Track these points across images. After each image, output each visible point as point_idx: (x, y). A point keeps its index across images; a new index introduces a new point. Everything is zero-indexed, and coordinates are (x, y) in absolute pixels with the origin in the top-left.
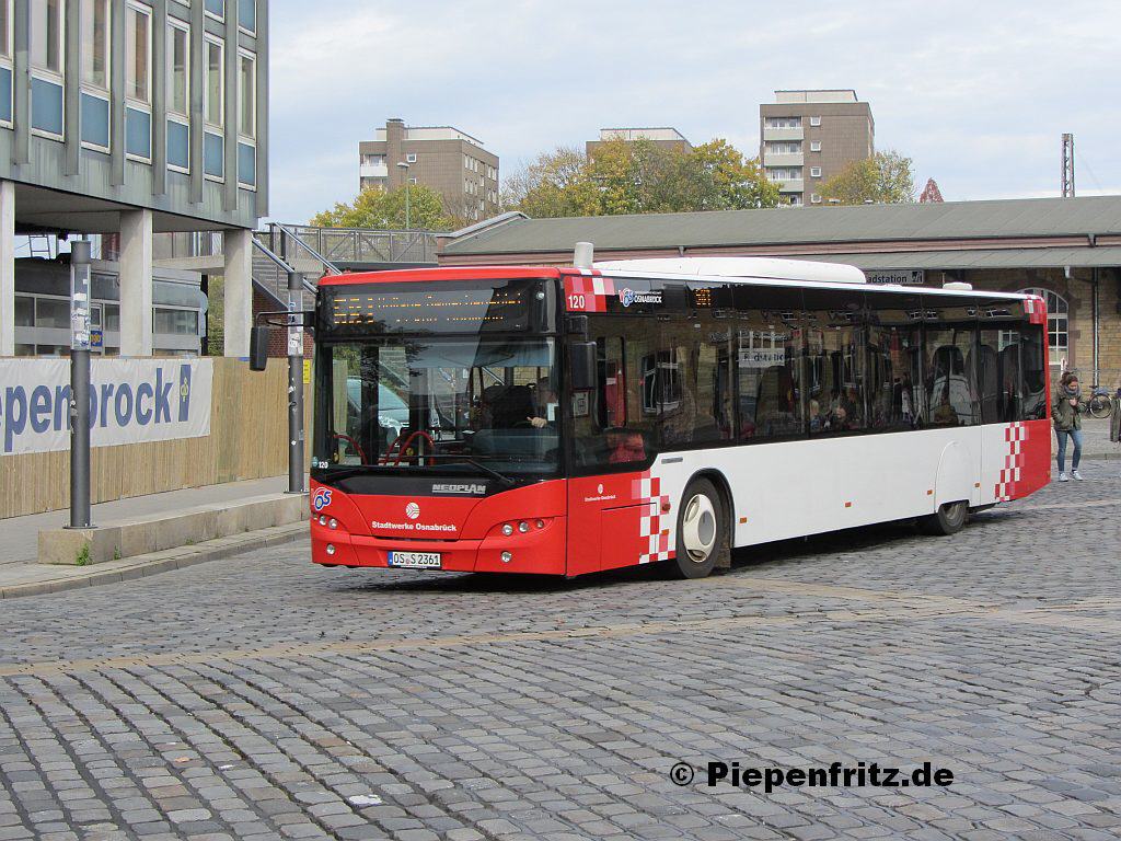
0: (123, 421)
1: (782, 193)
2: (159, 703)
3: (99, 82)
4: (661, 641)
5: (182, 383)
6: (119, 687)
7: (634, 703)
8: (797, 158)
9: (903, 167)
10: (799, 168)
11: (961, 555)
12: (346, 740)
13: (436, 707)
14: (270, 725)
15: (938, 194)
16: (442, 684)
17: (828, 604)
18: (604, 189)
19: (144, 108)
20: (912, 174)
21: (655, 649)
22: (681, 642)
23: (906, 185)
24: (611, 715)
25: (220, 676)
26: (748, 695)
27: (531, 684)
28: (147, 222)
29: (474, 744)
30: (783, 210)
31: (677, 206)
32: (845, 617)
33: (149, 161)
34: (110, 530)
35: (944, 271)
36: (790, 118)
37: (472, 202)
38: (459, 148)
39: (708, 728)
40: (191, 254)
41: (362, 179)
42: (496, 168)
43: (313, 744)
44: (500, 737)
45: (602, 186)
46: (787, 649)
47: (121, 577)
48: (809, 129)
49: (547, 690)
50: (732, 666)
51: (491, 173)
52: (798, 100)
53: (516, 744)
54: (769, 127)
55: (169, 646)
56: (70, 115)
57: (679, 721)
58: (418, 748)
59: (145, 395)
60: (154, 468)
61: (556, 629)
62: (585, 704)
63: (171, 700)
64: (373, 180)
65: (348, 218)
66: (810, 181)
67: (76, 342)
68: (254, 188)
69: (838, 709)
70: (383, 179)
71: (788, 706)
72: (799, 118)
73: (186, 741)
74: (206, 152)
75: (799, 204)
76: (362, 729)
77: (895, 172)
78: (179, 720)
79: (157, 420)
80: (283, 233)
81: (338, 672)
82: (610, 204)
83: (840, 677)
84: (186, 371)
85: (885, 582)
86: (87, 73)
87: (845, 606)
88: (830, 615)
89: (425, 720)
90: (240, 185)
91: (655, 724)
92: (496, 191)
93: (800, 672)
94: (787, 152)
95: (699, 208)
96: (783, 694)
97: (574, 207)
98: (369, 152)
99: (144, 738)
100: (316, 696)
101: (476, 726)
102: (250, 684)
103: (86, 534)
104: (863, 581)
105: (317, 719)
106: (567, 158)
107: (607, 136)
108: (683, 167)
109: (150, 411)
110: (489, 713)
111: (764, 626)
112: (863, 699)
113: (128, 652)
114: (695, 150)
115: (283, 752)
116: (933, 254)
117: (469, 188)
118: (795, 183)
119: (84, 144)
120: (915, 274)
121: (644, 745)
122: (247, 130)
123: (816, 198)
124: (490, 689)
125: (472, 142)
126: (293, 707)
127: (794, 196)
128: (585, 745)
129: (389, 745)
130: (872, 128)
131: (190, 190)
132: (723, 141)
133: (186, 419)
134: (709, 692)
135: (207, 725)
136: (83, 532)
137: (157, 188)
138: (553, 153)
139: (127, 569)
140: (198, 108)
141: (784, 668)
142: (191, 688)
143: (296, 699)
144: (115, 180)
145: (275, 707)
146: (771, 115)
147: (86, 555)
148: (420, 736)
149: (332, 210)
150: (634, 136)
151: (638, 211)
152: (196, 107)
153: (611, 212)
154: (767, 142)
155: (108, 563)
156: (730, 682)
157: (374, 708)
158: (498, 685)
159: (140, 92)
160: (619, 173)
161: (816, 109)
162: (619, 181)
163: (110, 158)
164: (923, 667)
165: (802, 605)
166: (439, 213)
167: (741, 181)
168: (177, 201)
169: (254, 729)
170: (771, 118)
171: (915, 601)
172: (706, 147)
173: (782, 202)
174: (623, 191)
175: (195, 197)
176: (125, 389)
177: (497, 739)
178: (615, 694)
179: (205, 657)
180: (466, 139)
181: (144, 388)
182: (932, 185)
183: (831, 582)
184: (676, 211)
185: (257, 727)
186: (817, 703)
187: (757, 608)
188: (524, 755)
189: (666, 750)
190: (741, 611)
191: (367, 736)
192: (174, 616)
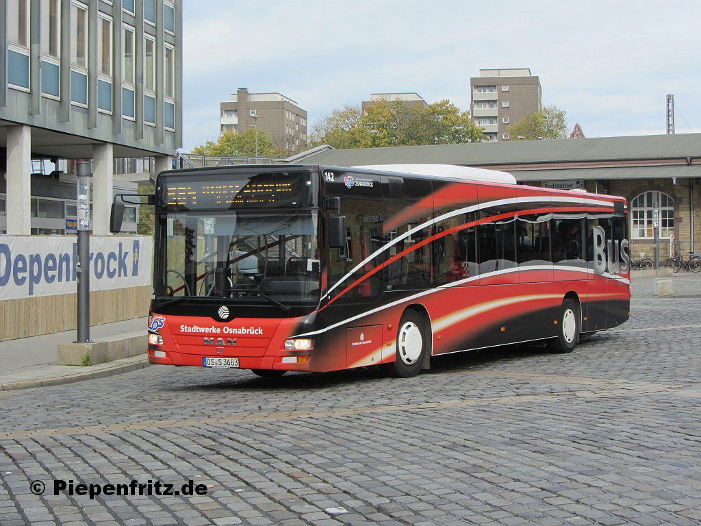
0: (99, 276)
1: (484, 133)
2: (178, 451)
3: (81, 63)
4: (479, 410)
5: (134, 252)
6: (147, 441)
7: (483, 448)
8: (494, 111)
9: (560, 116)
10: (495, 117)
11: (639, 357)
12: (309, 473)
13: (358, 452)
14: (256, 464)
15: (581, 134)
16: (353, 438)
17: (573, 387)
18: (374, 131)
19: (108, 80)
20: (566, 120)
21: (478, 415)
22: (493, 411)
23: (562, 128)
24: (472, 456)
25: (210, 434)
26: (552, 443)
27: (412, 438)
28: (109, 152)
29: (392, 475)
30: (486, 143)
31: (419, 141)
32: (588, 395)
33: (111, 113)
34: (102, 344)
35: (596, 180)
36: (490, 86)
37: (291, 140)
38: (282, 106)
39: (537, 463)
40: (123, 172)
41: (222, 125)
42: (305, 118)
43: (288, 475)
44: (407, 470)
45: (373, 129)
46: (564, 414)
47: (111, 373)
48: (501, 93)
49: (423, 441)
50: (533, 425)
51: (302, 122)
52: (494, 75)
53: (418, 475)
54: (476, 92)
55: (166, 415)
56: (64, 83)
57: (517, 459)
58: (357, 478)
59: (112, 259)
60: (117, 306)
61: (408, 404)
62: (452, 449)
63: (184, 449)
64: (229, 126)
65: (215, 149)
66: (502, 126)
67: (81, 225)
68: (174, 130)
69: (614, 452)
70: (235, 126)
71: (582, 450)
72: (495, 86)
73: (206, 474)
74: (145, 108)
75: (495, 140)
76: (316, 466)
77: (555, 120)
78: (197, 462)
79: (120, 276)
80: (181, 159)
81: (284, 431)
82: (377, 141)
83: (605, 431)
84: (136, 245)
85: (600, 374)
86: (74, 59)
87: (583, 388)
88: (577, 394)
89: (354, 461)
90: (165, 128)
91: (502, 461)
92: (305, 133)
93: (579, 429)
94: (488, 107)
95: (433, 142)
96: (574, 442)
97: (355, 143)
98: (227, 109)
99: (179, 473)
100: (278, 446)
101: (388, 464)
102: (231, 439)
103: (88, 346)
104: (585, 373)
105: (285, 460)
106: (351, 112)
107: (375, 98)
108: (423, 117)
109: (115, 270)
110: (393, 456)
111: (539, 401)
112: (627, 445)
113: (141, 420)
114: (430, 106)
115: (271, 481)
116: (589, 170)
117: (288, 131)
118: (493, 127)
119: (73, 103)
120: (578, 182)
121: (500, 475)
122: (170, 94)
123: (506, 136)
124: (387, 441)
125: (291, 102)
126: (266, 453)
127: (491, 134)
128: (464, 475)
129: (338, 476)
130: (541, 93)
131: (136, 131)
132: (447, 102)
133: (136, 275)
134: (528, 442)
135: (216, 465)
136: (86, 345)
137: (116, 129)
138: (342, 109)
139: (114, 368)
140: (141, 80)
141: (567, 426)
142: (194, 441)
143: (266, 448)
144: (91, 125)
145: (254, 453)
146: (477, 84)
147: (88, 360)
148: (355, 470)
149: (205, 145)
150: (392, 98)
151: (395, 145)
152: (139, 79)
153: (378, 146)
154: (475, 101)
155: (102, 365)
156: (537, 435)
157: (318, 453)
158: (390, 438)
159: (105, 70)
160: (384, 121)
161: (506, 81)
162: (383, 126)
163: (87, 111)
164: (657, 425)
165: (556, 387)
166: (270, 146)
167: (459, 126)
168: (128, 138)
169: (247, 467)
170: (478, 86)
171: (626, 385)
172: (437, 105)
173: (485, 139)
174: (386, 132)
175: (139, 136)
176: (100, 256)
177: (405, 472)
178: (467, 443)
179: (192, 422)
180: (287, 100)
181: (112, 255)
182: (578, 127)
183: (566, 374)
184: (419, 144)
185: (248, 465)
186: (599, 448)
187: (530, 390)
188: (427, 481)
189: (516, 477)
190: (520, 391)
191: (322, 471)
192: (158, 397)
